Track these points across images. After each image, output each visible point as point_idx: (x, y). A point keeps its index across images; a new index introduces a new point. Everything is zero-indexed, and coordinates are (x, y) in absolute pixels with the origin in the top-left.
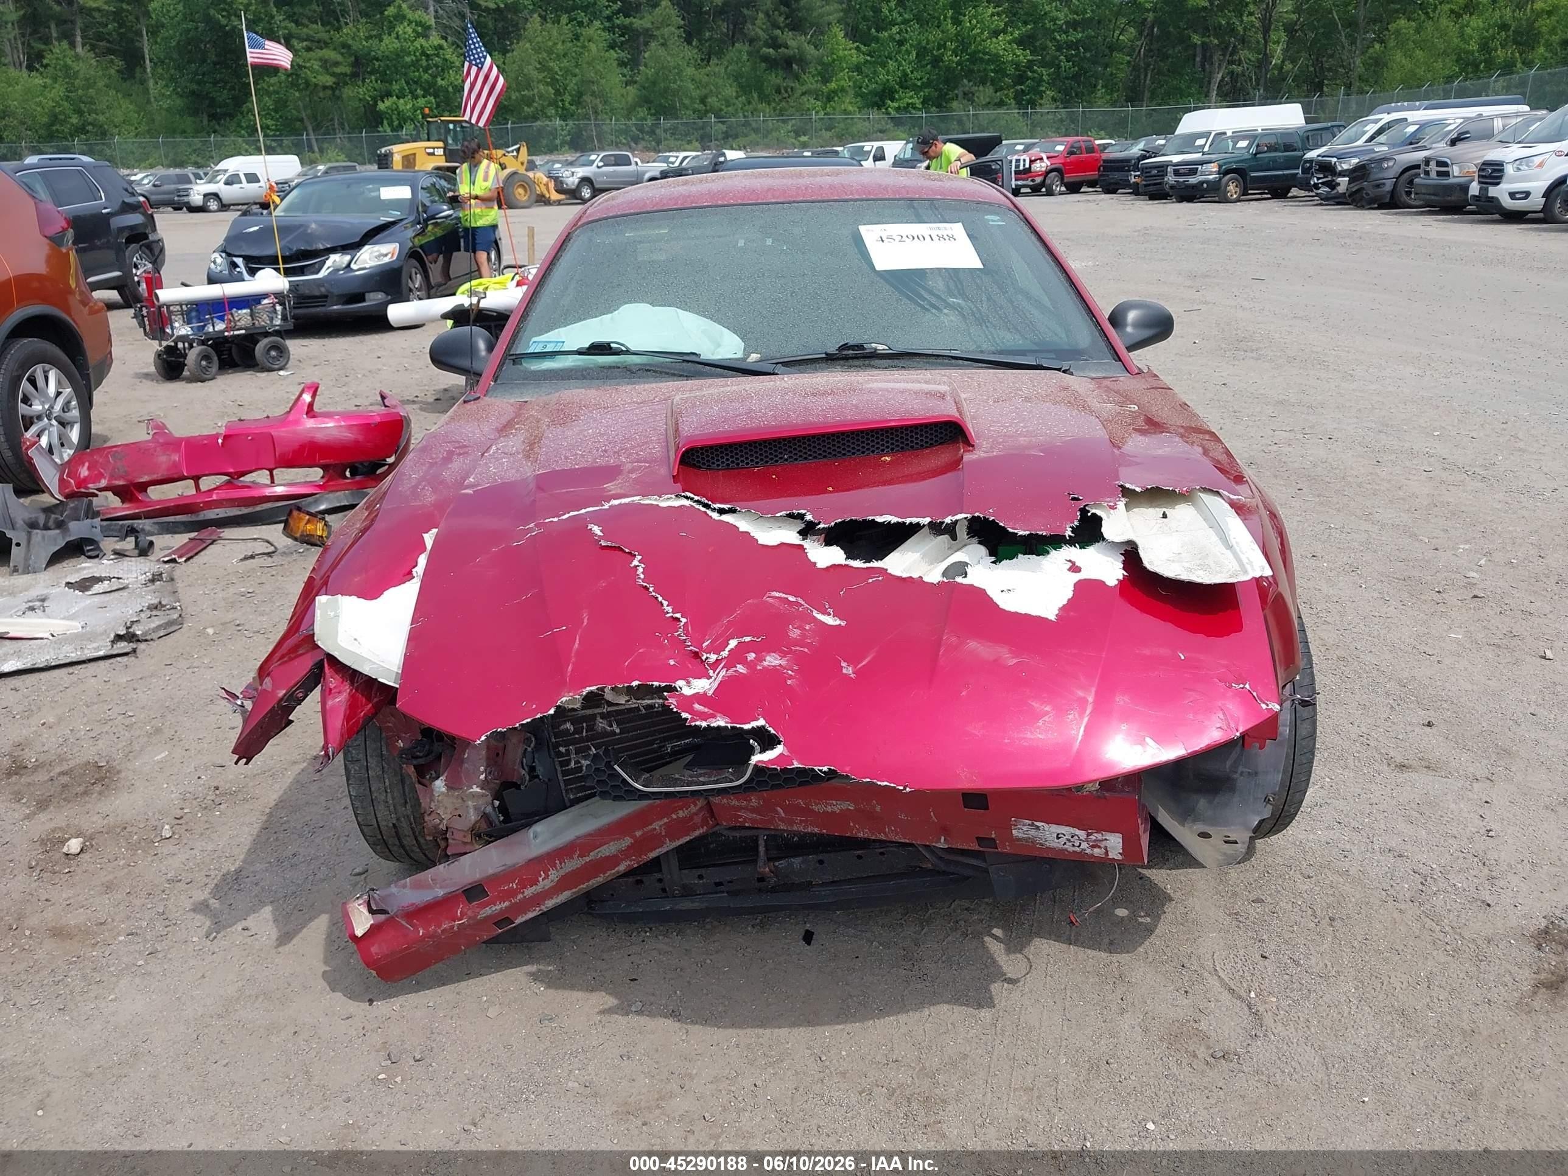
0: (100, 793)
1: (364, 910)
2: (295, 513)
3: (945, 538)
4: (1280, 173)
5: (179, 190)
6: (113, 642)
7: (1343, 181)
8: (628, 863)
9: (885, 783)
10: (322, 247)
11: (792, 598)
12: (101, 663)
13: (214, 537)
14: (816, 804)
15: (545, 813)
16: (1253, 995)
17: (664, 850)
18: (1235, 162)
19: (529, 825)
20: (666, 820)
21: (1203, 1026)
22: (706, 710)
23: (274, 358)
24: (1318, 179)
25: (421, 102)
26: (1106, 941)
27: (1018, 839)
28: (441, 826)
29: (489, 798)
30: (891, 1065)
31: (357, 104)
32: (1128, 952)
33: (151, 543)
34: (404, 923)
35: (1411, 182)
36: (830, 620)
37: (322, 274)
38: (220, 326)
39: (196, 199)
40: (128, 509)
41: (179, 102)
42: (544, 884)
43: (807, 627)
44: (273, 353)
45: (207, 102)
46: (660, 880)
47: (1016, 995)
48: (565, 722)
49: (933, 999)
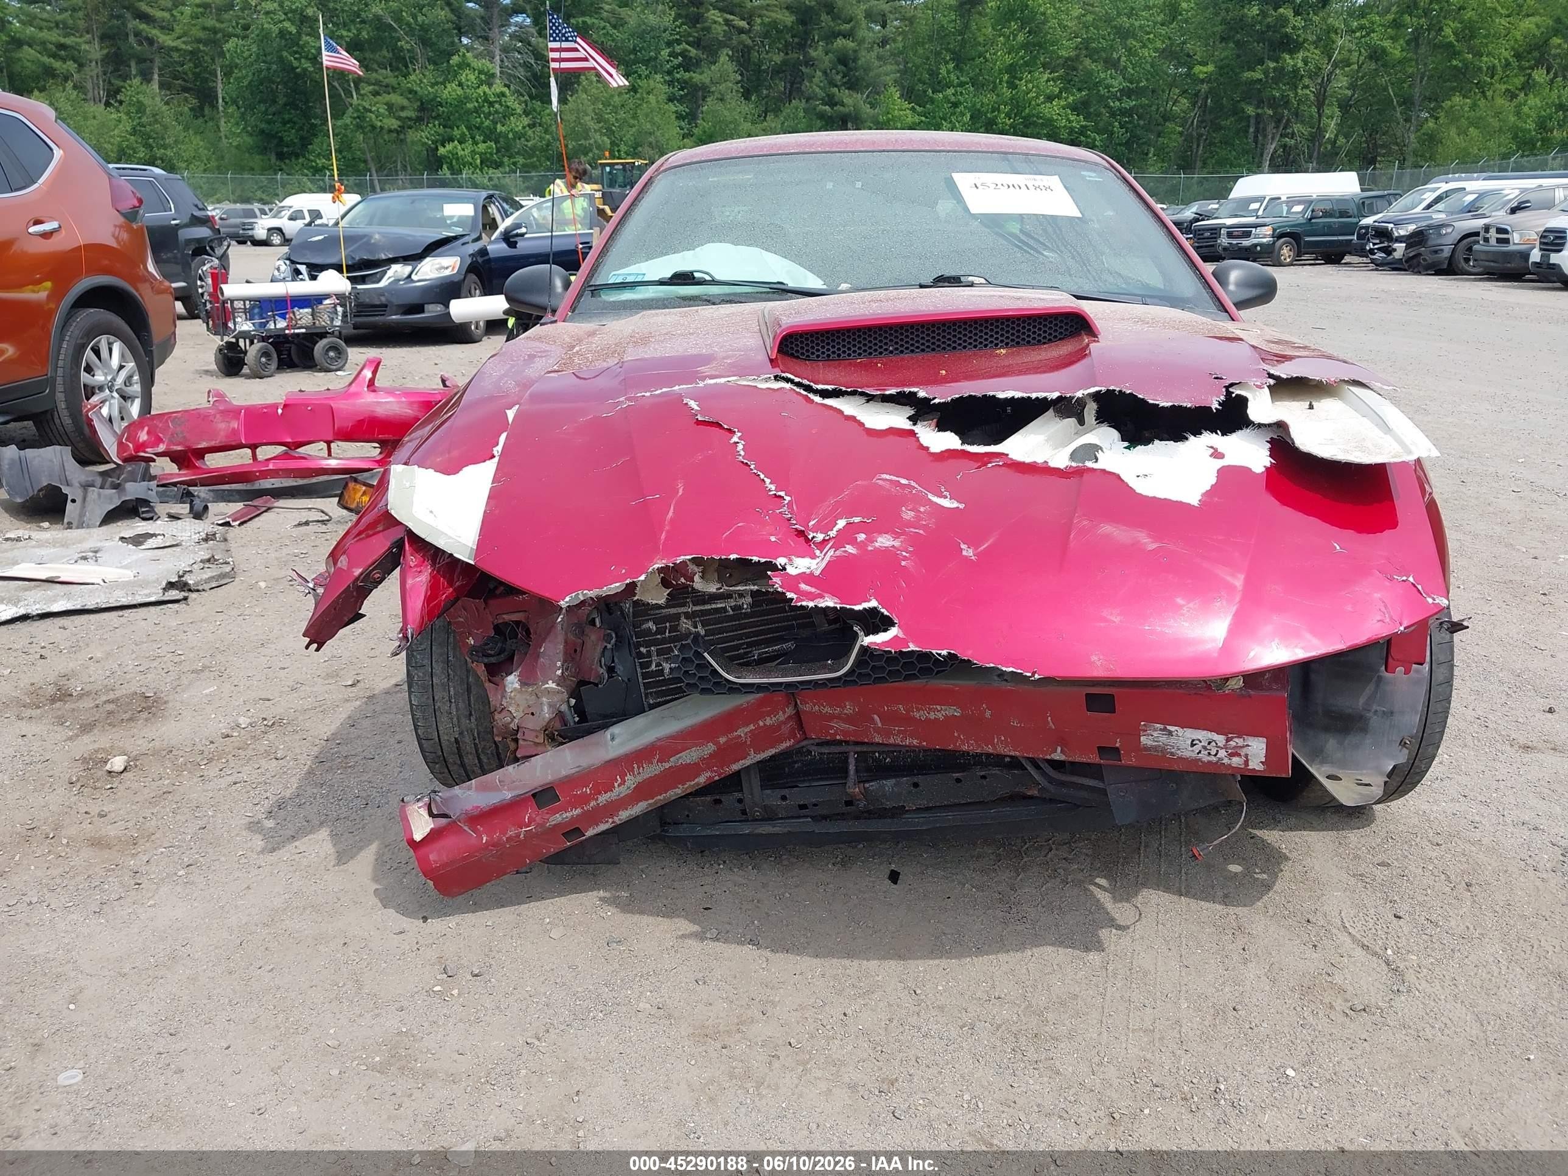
0: (146, 720)
1: (424, 812)
2: (351, 485)
3: (1072, 421)
4: (1335, 238)
5: (244, 224)
6: (165, 590)
7: (1400, 247)
8: (709, 774)
9: (1011, 669)
10: (384, 257)
11: (904, 481)
12: (152, 609)
13: (268, 505)
14: (918, 710)
15: (623, 715)
16: (1389, 952)
17: (747, 762)
18: (1289, 226)
19: (606, 727)
20: (752, 727)
21: (1338, 979)
22: (813, 590)
23: (332, 358)
24: (1374, 244)
25: (482, 147)
26: (1220, 894)
27: (1146, 748)
28: (512, 725)
29: (565, 695)
30: (993, 1001)
31: (419, 148)
32: (1245, 906)
33: (206, 508)
34: (466, 828)
35: (1470, 249)
36: (947, 503)
37: (383, 283)
38: (282, 324)
39: (260, 233)
40: (185, 476)
41: (249, 140)
42: (620, 790)
43: (922, 509)
44: (332, 354)
45: (275, 141)
46: (740, 801)
47: (1126, 941)
48: (647, 620)
49: (1036, 940)
